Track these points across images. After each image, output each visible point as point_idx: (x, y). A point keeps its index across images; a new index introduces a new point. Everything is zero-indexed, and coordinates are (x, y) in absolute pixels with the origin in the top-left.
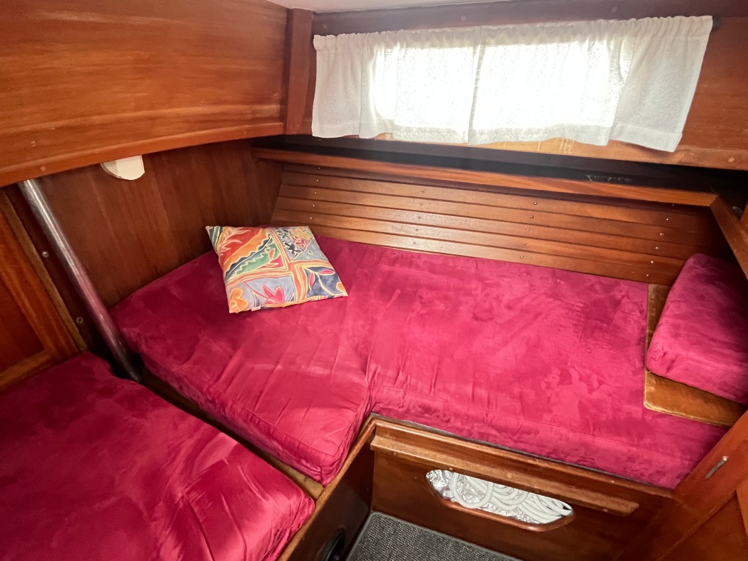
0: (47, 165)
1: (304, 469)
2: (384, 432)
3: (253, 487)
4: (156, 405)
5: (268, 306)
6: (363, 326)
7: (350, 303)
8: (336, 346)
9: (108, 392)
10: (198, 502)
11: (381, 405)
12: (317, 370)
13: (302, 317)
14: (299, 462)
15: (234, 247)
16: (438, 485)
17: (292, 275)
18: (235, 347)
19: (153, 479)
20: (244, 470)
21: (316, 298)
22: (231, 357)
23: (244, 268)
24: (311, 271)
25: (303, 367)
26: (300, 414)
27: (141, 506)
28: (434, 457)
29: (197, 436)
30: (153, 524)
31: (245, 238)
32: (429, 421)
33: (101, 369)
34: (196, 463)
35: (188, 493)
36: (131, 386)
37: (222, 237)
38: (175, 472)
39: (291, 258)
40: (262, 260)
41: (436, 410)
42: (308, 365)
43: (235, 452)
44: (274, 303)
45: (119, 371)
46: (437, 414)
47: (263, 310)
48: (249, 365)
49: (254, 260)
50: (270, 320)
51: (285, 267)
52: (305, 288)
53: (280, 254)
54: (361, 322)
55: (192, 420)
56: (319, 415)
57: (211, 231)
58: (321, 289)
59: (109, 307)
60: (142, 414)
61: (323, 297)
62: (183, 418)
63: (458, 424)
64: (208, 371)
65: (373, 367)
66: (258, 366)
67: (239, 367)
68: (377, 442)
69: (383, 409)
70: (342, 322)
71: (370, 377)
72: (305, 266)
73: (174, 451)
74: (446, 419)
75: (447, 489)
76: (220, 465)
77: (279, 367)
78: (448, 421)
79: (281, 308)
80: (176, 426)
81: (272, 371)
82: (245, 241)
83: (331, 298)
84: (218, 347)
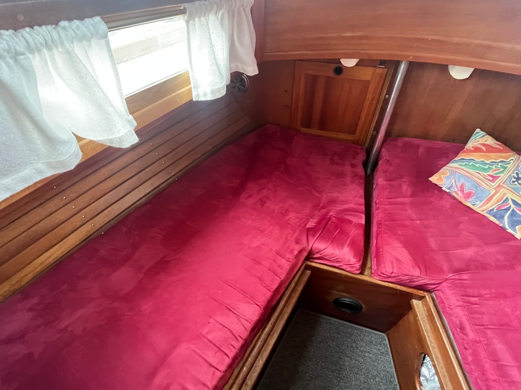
0: (413, 56)
1: (373, 263)
3: (349, 241)
4: (359, 184)
5: (455, 195)
6: (497, 260)
8: (461, 247)
10: (332, 222)
11: (441, 295)
12: (433, 243)
13: (467, 218)
14: (374, 258)
15: (477, 150)
17: (492, 193)
18: (411, 196)
19: (332, 202)
20: (356, 233)
21: (492, 219)
22: (405, 197)
23: (466, 164)
24: (510, 202)
25: (429, 234)
26: (397, 244)
28: (433, 348)
29: (357, 207)
31: (490, 149)
32: (456, 335)
34: (346, 213)
35: (334, 217)
36: (360, 170)
37: (479, 138)
38: (340, 207)
39: (507, 183)
40: (484, 170)
41: (466, 335)
42: (431, 236)
44: (459, 197)
45: (365, 164)
46: (464, 337)
47: (448, 194)
48: (407, 207)
49: (477, 165)
50: (446, 203)
51: (494, 184)
52: (492, 205)
53: (502, 175)
54: (500, 257)
55: (363, 201)
57: (478, 133)
58: (502, 217)
60: (352, 182)
61: (498, 222)
62: (360, 197)
65: (465, 277)
66: (410, 212)
67: (403, 204)
68: (415, 302)
70: (486, 244)
71: (456, 277)
72: (510, 196)
73: (346, 202)
74: (466, 346)
75: (427, 380)
77: (418, 222)
79: (461, 203)
80: (355, 197)
81: (414, 220)
82: (488, 151)
83: (503, 229)
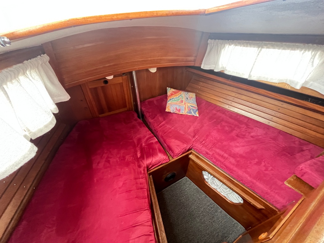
0: (138, 68)
1: (170, 153)
2: (194, 154)
3: (158, 151)
4: (144, 126)
5: (175, 112)
6: (199, 126)
7: (198, 119)
8: (189, 128)
9: (136, 120)
10: (146, 148)
11: (195, 147)
12: (182, 132)
13: (183, 118)
14: (169, 151)
15: (172, 94)
16: (205, 177)
17: (185, 106)
18: (164, 119)
19: (139, 140)
20: (157, 146)
21: (189, 114)
22: (162, 122)
23: (173, 101)
24: (190, 107)
25: (179, 130)
26: (173, 140)
27: (136, 144)
28: (205, 166)
29: (150, 136)
30: (137, 148)
31: (175, 93)
32: (207, 157)
33: (136, 115)
34: (148, 141)
35: (145, 145)
36: (140, 120)
37: (170, 91)
38: (143, 141)
39: (186, 101)
40: (178, 100)
41: (210, 154)
42: (180, 130)
43: (156, 142)
44: (177, 112)
45: (139, 117)
46: (210, 155)
47: (174, 113)
48: (166, 125)
49: (176, 99)
50: (175, 116)
51: (183, 103)
52: (187, 110)
53: (183, 99)
54: (199, 125)
55: (150, 132)
56: (177, 142)
57: (168, 89)
58: (191, 112)
59: (141, 102)
60: (141, 127)
61: (191, 115)
62: (148, 131)
63: (215, 161)
64: (157, 123)
65: (197, 137)
66: (168, 126)
67: (164, 125)
68: (190, 156)
69: (195, 149)
70: (193, 123)
71: (195, 139)
72: (189, 105)
73: (145, 137)
74: (212, 158)
75: (208, 179)
76: (152, 143)
77: (173, 128)
78: (212, 159)
79: (179, 114)
80: (146, 132)
81: (171, 128)
82: (175, 94)
83: (193, 116)
84: (160, 119)
